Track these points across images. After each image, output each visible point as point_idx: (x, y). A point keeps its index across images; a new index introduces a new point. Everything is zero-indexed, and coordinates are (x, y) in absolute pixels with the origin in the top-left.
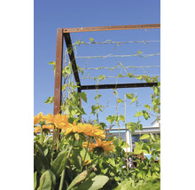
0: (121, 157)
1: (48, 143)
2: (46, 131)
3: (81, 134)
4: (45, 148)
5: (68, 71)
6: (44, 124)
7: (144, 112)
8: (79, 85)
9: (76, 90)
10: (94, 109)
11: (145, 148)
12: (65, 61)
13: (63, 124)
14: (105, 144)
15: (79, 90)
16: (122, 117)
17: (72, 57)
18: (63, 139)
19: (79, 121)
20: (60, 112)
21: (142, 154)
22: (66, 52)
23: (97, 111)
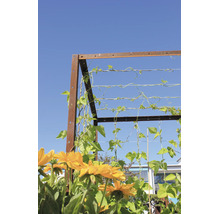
0: (142, 200)
1: (59, 185)
2: (57, 170)
3: (98, 176)
4: (56, 190)
5: (83, 101)
6: (55, 163)
7: (169, 149)
8: (96, 117)
9: (92, 123)
10: (111, 144)
11: (170, 191)
12: (80, 90)
13: (78, 164)
14: (125, 187)
15: (95, 123)
16: (144, 154)
17: (88, 86)
18: (77, 180)
19: (95, 159)
20: (74, 149)
21: (167, 197)
22: (82, 80)
23: (116, 147)
